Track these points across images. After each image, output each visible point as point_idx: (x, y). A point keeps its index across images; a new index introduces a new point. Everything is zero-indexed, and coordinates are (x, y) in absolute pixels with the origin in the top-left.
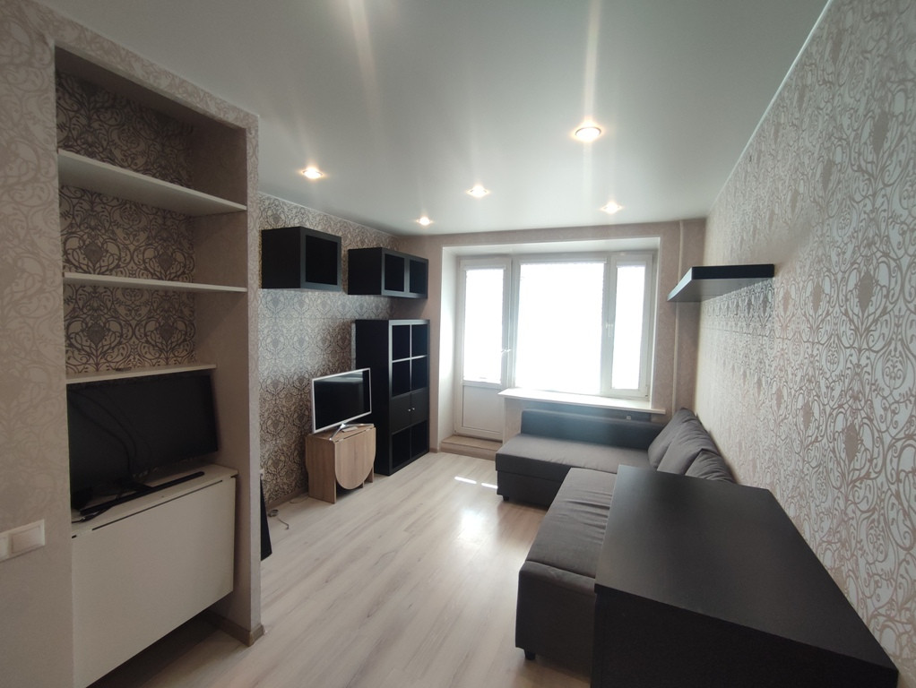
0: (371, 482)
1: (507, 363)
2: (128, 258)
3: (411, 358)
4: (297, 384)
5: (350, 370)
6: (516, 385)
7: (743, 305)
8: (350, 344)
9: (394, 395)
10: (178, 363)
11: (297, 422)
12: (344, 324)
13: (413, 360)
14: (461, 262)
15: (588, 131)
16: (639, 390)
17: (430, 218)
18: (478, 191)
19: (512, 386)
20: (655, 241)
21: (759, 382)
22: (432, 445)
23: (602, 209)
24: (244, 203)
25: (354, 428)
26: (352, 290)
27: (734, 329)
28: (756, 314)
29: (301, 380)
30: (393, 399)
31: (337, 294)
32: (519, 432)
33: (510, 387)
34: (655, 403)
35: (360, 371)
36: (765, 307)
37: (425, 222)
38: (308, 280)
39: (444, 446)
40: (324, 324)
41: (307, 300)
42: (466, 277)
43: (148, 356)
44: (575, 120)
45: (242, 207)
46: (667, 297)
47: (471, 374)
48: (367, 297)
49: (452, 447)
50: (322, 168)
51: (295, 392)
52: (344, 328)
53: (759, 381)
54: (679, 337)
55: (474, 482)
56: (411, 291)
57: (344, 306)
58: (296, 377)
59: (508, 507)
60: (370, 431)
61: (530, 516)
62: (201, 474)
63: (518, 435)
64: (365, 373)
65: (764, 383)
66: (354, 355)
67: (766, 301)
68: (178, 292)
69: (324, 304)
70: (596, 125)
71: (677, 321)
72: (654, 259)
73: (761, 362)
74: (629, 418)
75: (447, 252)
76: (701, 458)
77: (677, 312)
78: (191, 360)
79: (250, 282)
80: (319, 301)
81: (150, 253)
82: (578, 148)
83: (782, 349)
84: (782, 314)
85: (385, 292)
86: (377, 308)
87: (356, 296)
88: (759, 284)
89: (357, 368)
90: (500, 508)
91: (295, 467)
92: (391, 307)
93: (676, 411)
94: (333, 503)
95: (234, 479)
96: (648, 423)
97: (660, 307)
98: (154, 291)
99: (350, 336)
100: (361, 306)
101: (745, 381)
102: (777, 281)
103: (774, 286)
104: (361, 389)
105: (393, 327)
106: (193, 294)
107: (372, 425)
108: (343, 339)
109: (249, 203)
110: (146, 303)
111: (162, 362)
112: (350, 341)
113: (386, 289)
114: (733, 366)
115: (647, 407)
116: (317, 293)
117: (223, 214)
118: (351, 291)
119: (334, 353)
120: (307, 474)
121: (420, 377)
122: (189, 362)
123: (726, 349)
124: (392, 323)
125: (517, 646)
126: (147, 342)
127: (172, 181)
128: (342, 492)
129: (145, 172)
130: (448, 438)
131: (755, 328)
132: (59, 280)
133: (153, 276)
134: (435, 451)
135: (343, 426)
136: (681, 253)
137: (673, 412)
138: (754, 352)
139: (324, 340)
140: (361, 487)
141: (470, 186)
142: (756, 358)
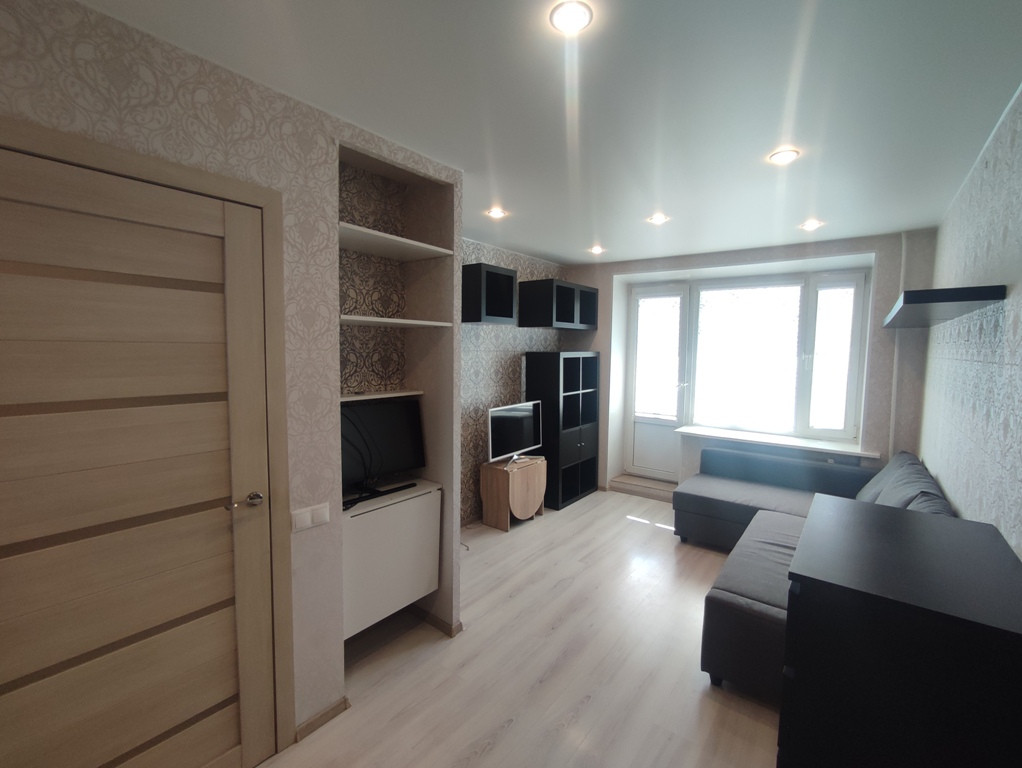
0: (541, 515)
1: (685, 397)
2: (362, 301)
3: (581, 392)
4: (473, 414)
5: (520, 402)
6: (695, 421)
7: (975, 330)
8: (520, 377)
9: (564, 429)
10: (394, 390)
11: (473, 451)
12: (515, 356)
13: (583, 394)
14: (633, 291)
15: (785, 155)
16: (844, 430)
17: (603, 247)
18: (659, 219)
19: (689, 423)
20: (869, 258)
21: (988, 414)
22: (600, 483)
23: (800, 227)
24: (451, 249)
25: (526, 459)
26: (523, 323)
27: (964, 357)
28: (987, 340)
29: (476, 410)
30: (564, 432)
31: (509, 327)
32: (698, 472)
33: (687, 424)
34: (866, 444)
35: (531, 404)
36: (996, 331)
37: (597, 250)
38: (489, 313)
39: (614, 484)
40: (497, 356)
41: (482, 334)
42: (638, 306)
43: (373, 382)
44: (770, 144)
45: (450, 252)
46: (883, 323)
47: (643, 408)
48: (536, 329)
49: (621, 486)
50: (505, 208)
51: (471, 422)
52: (515, 360)
53: (988, 411)
54: (899, 369)
55: (647, 522)
56: (581, 322)
57: (515, 338)
58: (472, 408)
59: (687, 548)
60: (541, 463)
61: (711, 558)
62: (414, 485)
63: (697, 475)
64: (536, 406)
65: (992, 414)
66: (524, 388)
67: (996, 325)
68: (394, 327)
69: (497, 337)
70: (794, 149)
71: (896, 350)
72: (867, 278)
73: (990, 391)
74: (831, 461)
75: (618, 280)
76: (920, 501)
77: (897, 340)
78: (403, 388)
79: (455, 317)
80: (493, 334)
81: (376, 296)
82: (773, 170)
83: (1011, 376)
84: (1012, 338)
85: (557, 324)
86: (546, 339)
87: (526, 329)
88: (991, 307)
89: (527, 400)
90: (678, 548)
91: (470, 495)
92: (559, 340)
93: (894, 454)
94: (507, 531)
95: (440, 492)
96: (856, 468)
97: (874, 334)
98: (378, 327)
99: (521, 369)
100: (531, 339)
101: (974, 413)
102: (1008, 303)
103: (1005, 309)
104: (531, 421)
105: (565, 359)
106: (404, 329)
107: (543, 458)
108: (514, 371)
109: (455, 248)
110: (372, 338)
111: (383, 389)
112: (520, 373)
113: (558, 320)
114: (963, 399)
115: (856, 450)
116: (490, 326)
117: (431, 259)
118: (521, 324)
119: (505, 385)
120: (481, 502)
121: (589, 411)
122: (400, 389)
123: (955, 380)
124: (564, 355)
125: (703, 670)
126: (373, 371)
127: (391, 234)
128: (515, 521)
129: (374, 227)
130: (616, 477)
131: (985, 355)
132: (337, 320)
133: (378, 314)
134: (604, 489)
135: (515, 457)
136: (903, 270)
137: (890, 455)
138: (983, 382)
139: (497, 372)
140: (532, 518)
141: (650, 215)
142: (986, 387)
